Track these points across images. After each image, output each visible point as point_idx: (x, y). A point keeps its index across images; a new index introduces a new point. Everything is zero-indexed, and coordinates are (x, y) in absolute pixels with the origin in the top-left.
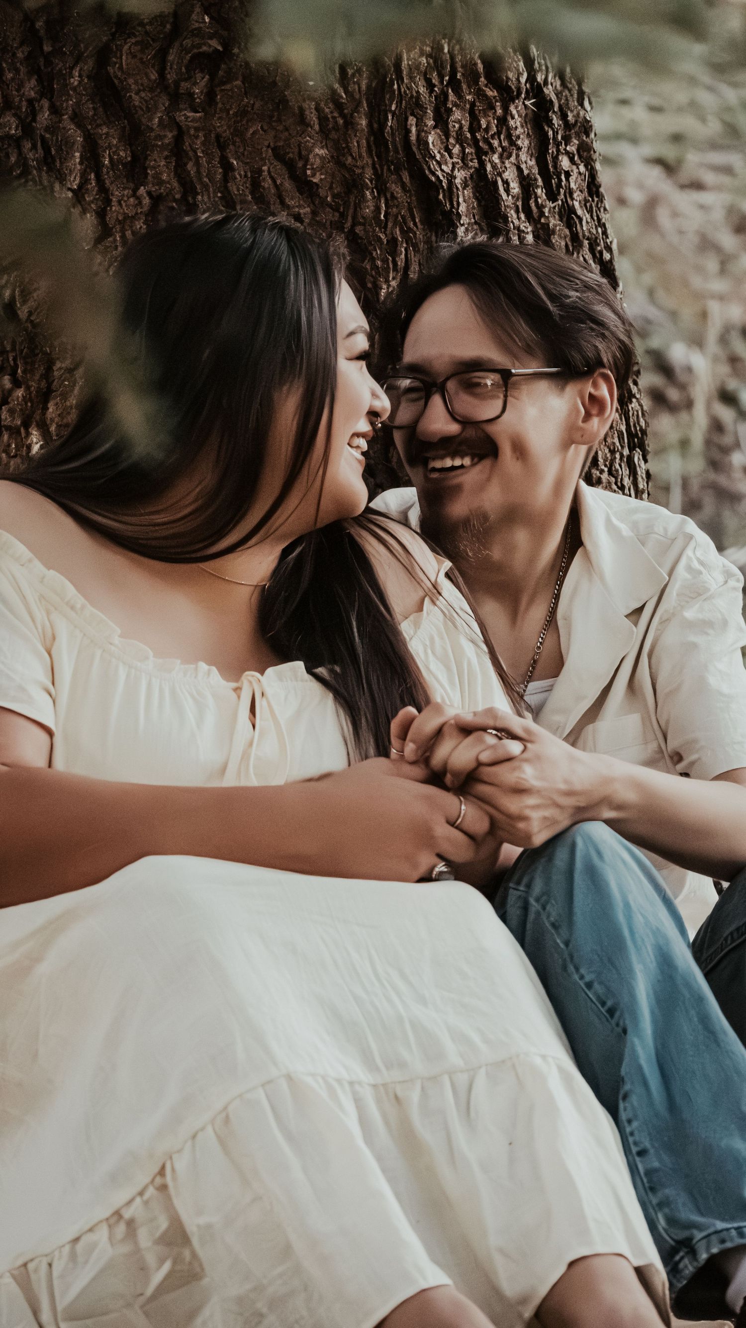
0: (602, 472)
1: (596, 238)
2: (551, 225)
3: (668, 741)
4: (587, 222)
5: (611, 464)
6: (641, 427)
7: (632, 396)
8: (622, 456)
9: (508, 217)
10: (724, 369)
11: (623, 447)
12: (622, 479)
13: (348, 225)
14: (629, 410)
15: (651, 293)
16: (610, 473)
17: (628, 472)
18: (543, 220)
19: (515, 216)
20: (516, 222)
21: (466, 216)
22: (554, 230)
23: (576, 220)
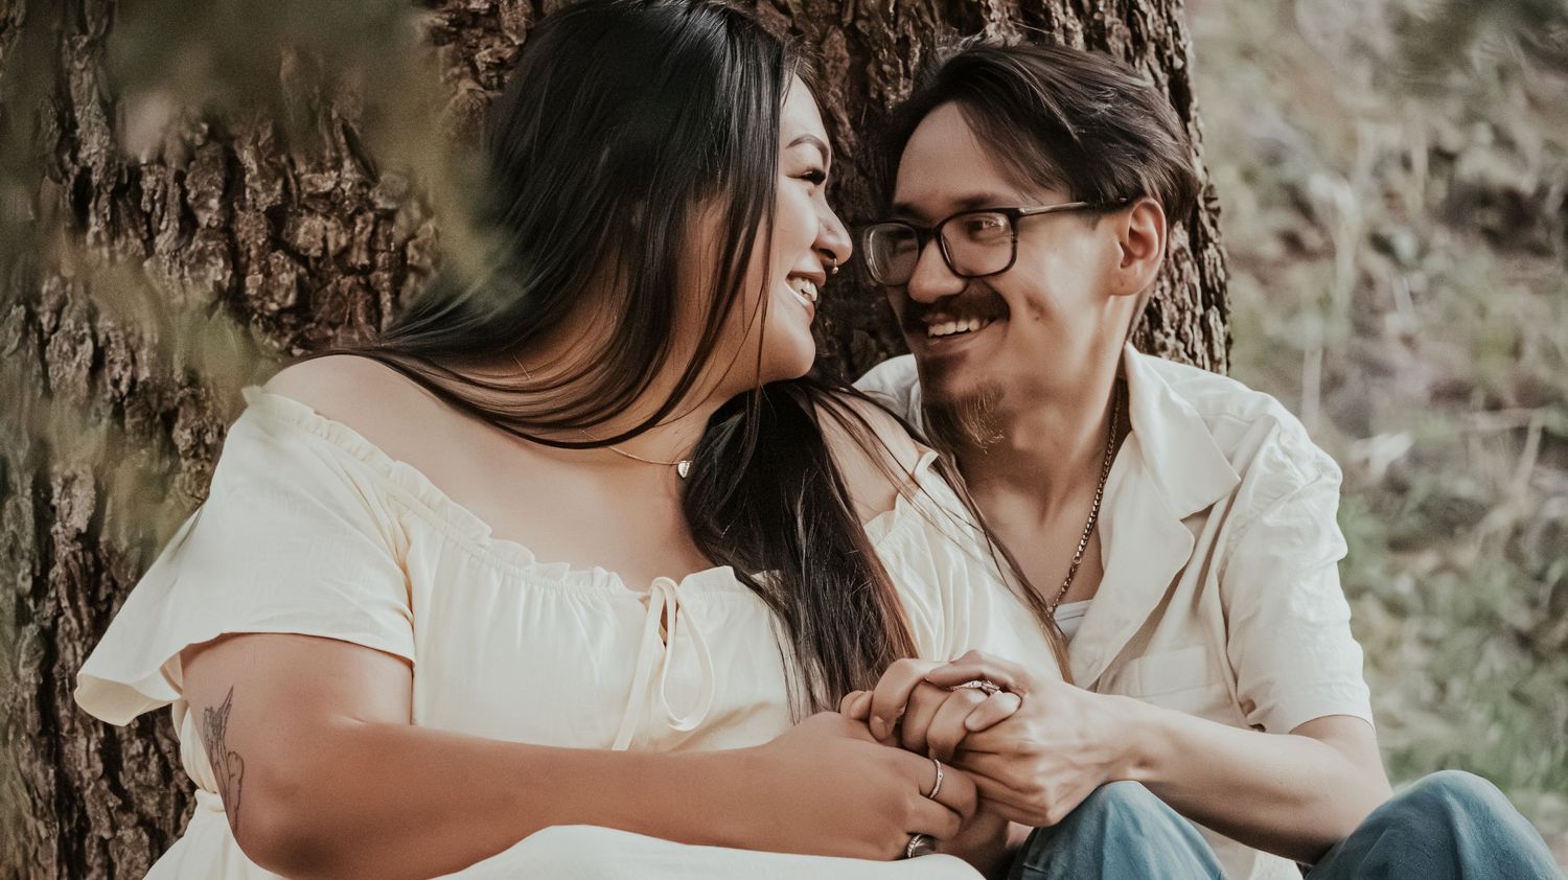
0: (1167, 335)
1: (1165, 40)
2: (1107, 25)
3: (1239, 682)
4: (1153, 20)
5: (1180, 327)
6: (1219, 280)
7: (1207, 239)
8: (1193, 315)
9: (1051, 12)
10: (1376, 207)
11: (1195, 304)
12: (1193, 345)
13: (848, 19)
14: (1204, 258)
15: (1286, 110)
16: (1178, 336)
17: (1201, 336)
18: (1096, 16)
19: (1060, 10)
20: (1062, 18)
21: (998, 10)
22: (1110, 29)
23: (1139, 16)
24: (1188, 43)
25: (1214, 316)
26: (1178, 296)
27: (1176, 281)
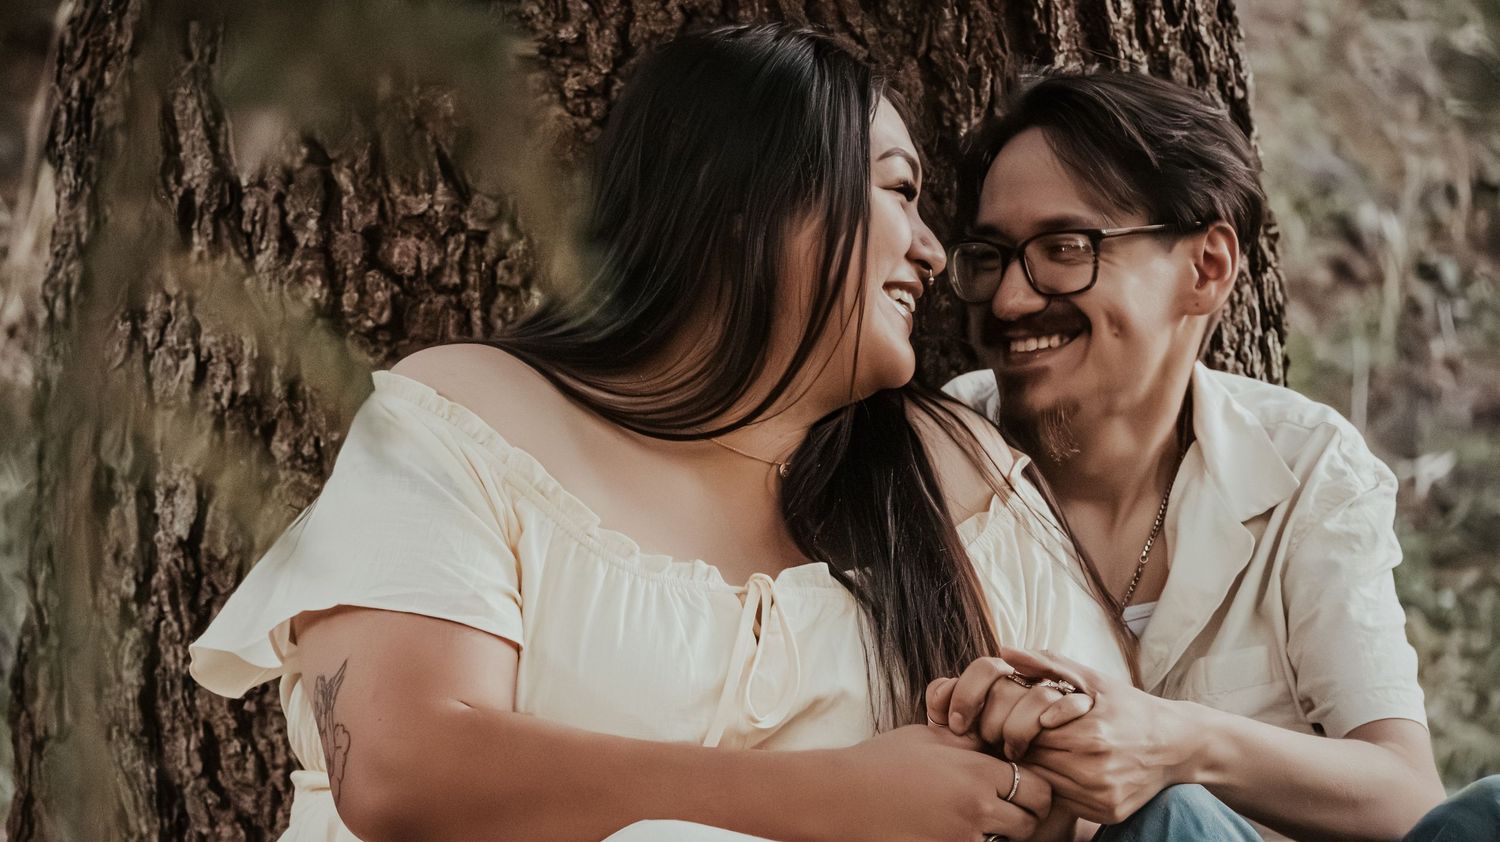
0: (1227, 356)
1: (1227, 71)
2: (1171, 55)
3: (1300, 680)
4: (1216, 53)
5: (1239, 348)
6: (1277, 303)
7: (1266, 264)
8: (1253, 336)
9: (1118, 44)
10: (1421, 239)
11: (1254, 327)
12: (1252, 366)
14: (1262, 282)
16: (1238, 357)
17: (1260, 357)
18: (1161, 48)
19: (1126, 42)
20: (1128, 50)
21: (1067, 42)
22: (1174, 61)
23: (1202, 49)
24: (1249, 76)
25: (1272, 338)
26: (1237, 318)
27: (1236, 304)
